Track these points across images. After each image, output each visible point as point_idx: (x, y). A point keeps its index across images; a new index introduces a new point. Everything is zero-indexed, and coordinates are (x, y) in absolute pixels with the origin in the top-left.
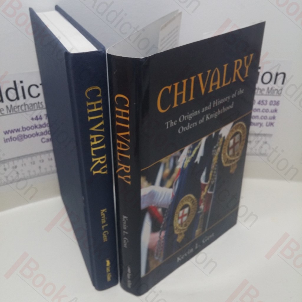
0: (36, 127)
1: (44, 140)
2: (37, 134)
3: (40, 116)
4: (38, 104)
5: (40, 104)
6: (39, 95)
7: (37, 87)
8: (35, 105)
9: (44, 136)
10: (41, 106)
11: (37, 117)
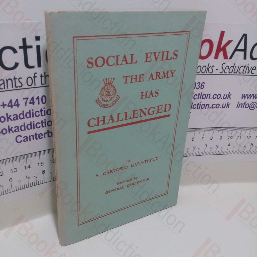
0: (9, 118)
1: (19, 139)
2: (10, 130)
3: (17, 100)
4: (13, 81)
5: (17, 81)
6: (16, 65)
7: (15, 51)
8: (10, 82)
9: (20, 133)
10: (18, 84)
11: (11, 101)
